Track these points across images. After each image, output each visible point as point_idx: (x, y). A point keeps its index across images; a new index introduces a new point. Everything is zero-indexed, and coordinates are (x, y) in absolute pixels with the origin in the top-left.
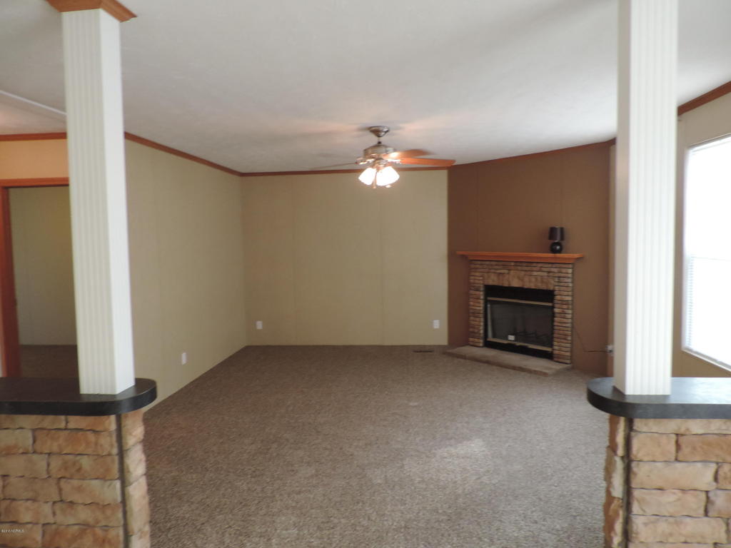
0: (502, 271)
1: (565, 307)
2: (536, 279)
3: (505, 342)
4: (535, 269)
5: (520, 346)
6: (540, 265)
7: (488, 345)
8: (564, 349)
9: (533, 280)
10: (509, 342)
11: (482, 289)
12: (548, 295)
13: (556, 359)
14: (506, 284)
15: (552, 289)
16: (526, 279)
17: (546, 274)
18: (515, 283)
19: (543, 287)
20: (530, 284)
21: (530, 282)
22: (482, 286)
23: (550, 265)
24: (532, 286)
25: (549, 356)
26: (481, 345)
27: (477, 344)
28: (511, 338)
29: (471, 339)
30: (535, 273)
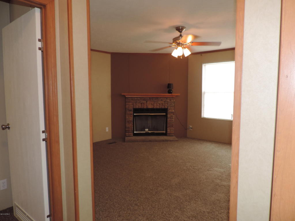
0: (143, 102)
1: (172, 114)
2: (160, 105)
3: (144, 132)
4: (159, 100)
5: (152, 133)
6: (161, 99)
7: (135, 135)
8: (172, 130)
9: (158, 104)
10: (146, 132)
11: (133, 110)
12: (165, 110)
13: (168, 135)
14: (145, 107)
15: (167, 108)
16: (155, 105)
17: (164, 102)
18: (150, 107)
19: (163, 107)
20: (157, 106)
21: (157, 105)
22: (133, 109)
23: (166, 99)
24: (158, 107)
25: (165, 134)
26: (132, 135)
27: (130, 135)
28: (147, 130)
29: (127, 134)
30: (159, 102)
